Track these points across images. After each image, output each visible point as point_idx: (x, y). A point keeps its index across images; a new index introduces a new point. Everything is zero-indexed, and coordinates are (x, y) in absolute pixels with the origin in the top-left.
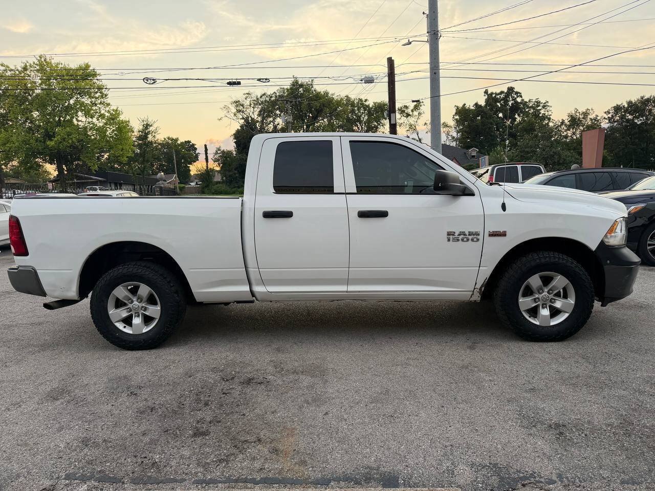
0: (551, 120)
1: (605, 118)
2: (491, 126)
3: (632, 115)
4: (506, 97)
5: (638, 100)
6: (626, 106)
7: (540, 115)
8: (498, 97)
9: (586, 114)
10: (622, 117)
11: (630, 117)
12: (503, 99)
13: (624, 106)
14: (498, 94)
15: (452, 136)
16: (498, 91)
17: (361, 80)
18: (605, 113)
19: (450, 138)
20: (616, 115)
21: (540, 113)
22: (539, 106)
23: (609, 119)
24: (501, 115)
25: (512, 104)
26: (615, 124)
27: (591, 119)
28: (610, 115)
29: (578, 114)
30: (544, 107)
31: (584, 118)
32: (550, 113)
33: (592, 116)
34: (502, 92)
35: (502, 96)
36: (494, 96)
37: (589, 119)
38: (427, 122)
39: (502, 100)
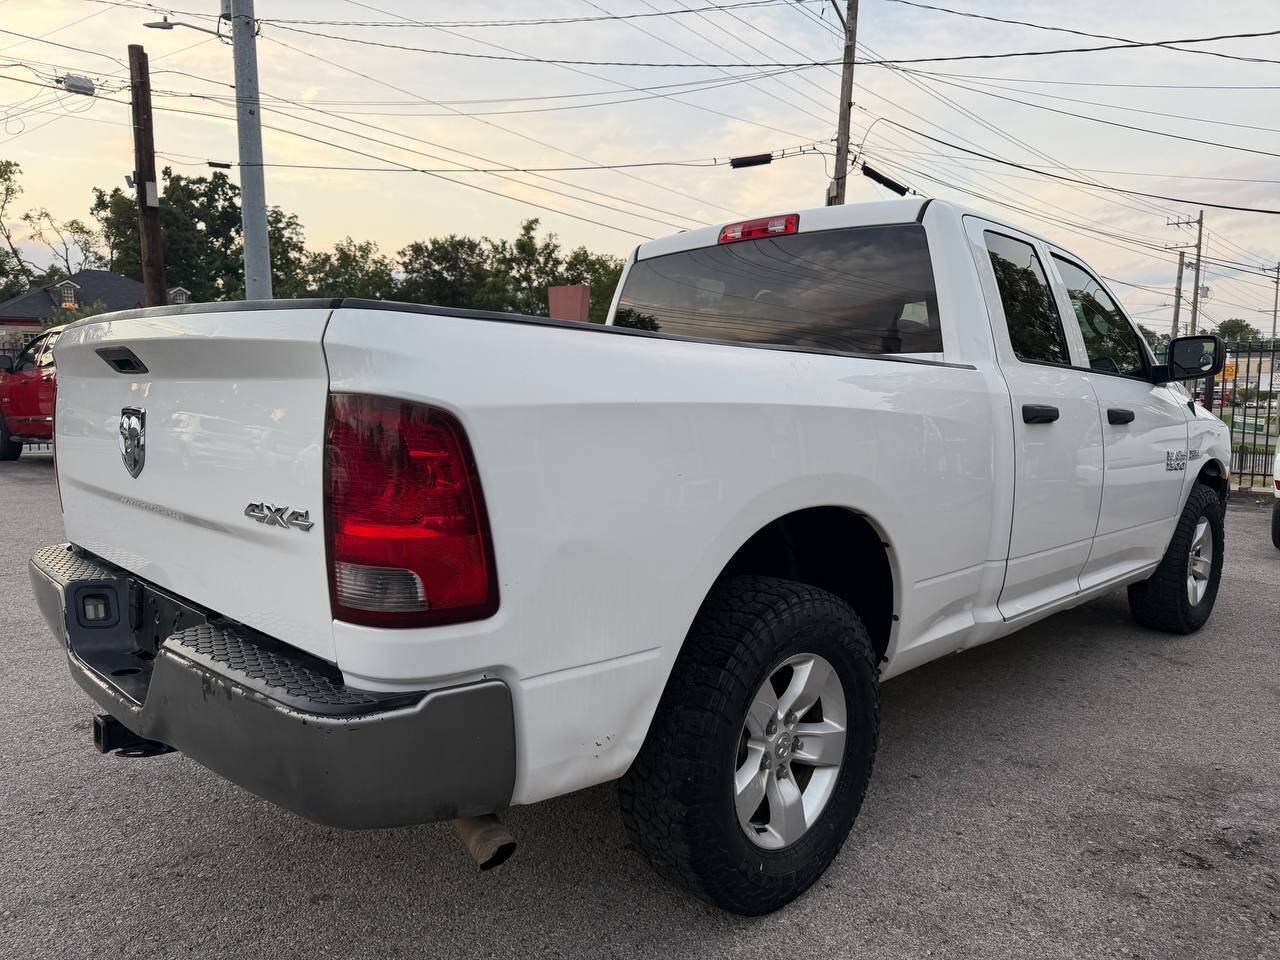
0: (304, 252)
1: (398, 263)
2: (188, 245)
3: (439, 264)
4: (210, 189)
5: (447, 240)
6: (430, 247)
7: (284, 240)
8: (195, 187)
9: (365, 250)
10: (427, 265)
11: (437, 267)
12: (204, 195)
13: (426, 247)
14: (194, 183)
15: (96, 253)
16: (194, 176)
17: (58, 81)
18: (399, 253)
19: (92, 259)
20: (417, 259)
21: (283, 236)
22: (280, 221)
23: (405, 265)
24: (201, 226)
25: (223, 208)
26: (415, 275)
27: (375, 262)
28: (406, 259)
29: (353, 248)
30: (289, 225)
31: (362, 256)
32: (301, 239)
33: (375, 256)
34: (201, 180)
35: (203, 187)
36: (183, 183)
37: (370, 261)
38: (32, 214)
39: (202, 195)
